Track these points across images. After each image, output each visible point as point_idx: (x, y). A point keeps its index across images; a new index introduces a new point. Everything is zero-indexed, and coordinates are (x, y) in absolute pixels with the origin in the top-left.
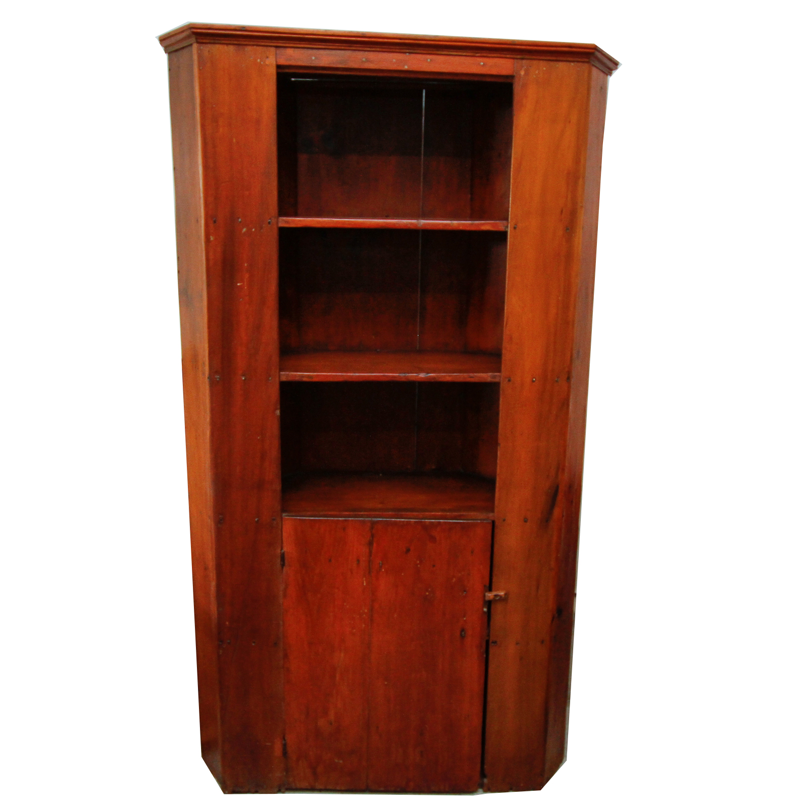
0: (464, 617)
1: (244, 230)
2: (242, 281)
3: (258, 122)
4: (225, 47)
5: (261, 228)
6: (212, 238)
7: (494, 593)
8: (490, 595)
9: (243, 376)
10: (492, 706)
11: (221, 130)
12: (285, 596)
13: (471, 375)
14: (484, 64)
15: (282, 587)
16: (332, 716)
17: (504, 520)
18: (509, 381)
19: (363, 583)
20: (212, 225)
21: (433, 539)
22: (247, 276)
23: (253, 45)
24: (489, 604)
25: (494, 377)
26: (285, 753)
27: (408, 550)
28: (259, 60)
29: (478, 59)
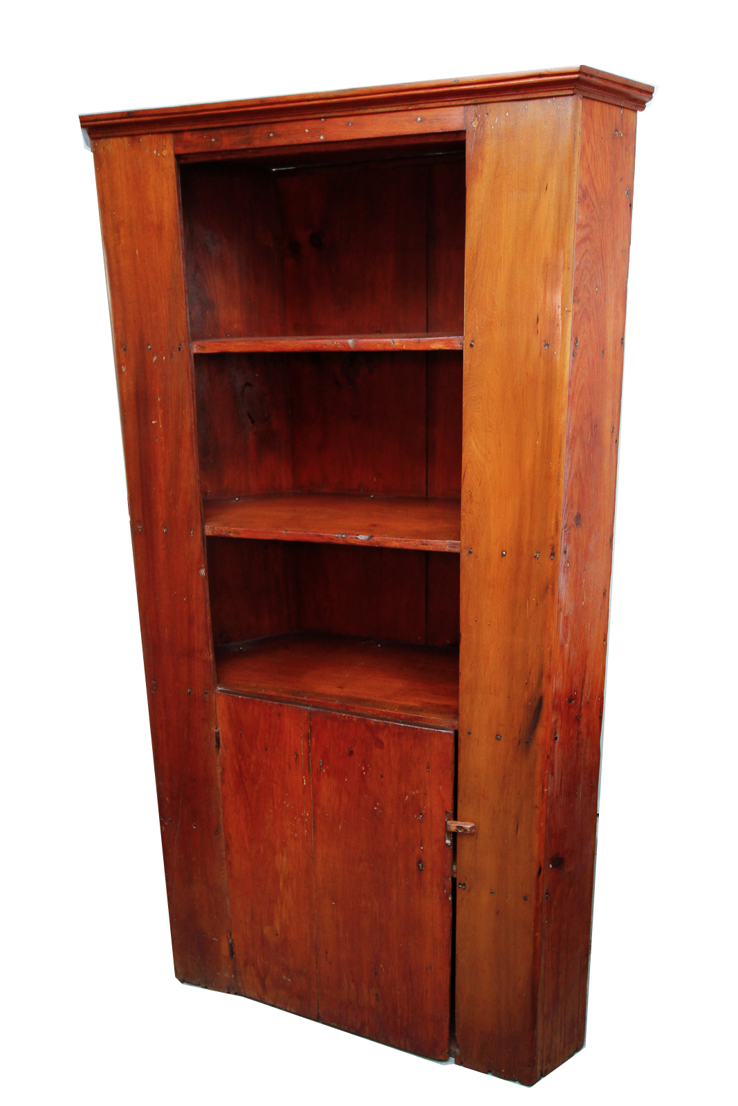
0: (421, 846)
1: (155, 358)
2: (157, 419)
3: (160, 227)
4: (119, 139)
5: (172, 356)
6: (124, 369)
7: (459, 823)
8: (453, 825)
9: (165, 527)
10: (461, 961)
11: (123, 241)
12: (223, 781)
13: (424, 541)
14: (421, 120)
15: (219, 771)
16: (277, 926)
17: (469, 733)
18: (470, 552)
19: (303, 782)
20: (122, 353)
21: (380, 744)
22: (161, 412)
23: (148, 134)
24: (454, 836)
25: (454, 546)
26: (232, 953)
27: (351, 753)
28: (155, 152)
29: (414, 113)
